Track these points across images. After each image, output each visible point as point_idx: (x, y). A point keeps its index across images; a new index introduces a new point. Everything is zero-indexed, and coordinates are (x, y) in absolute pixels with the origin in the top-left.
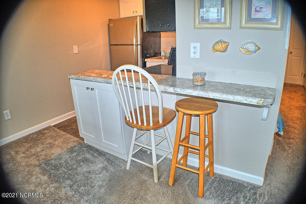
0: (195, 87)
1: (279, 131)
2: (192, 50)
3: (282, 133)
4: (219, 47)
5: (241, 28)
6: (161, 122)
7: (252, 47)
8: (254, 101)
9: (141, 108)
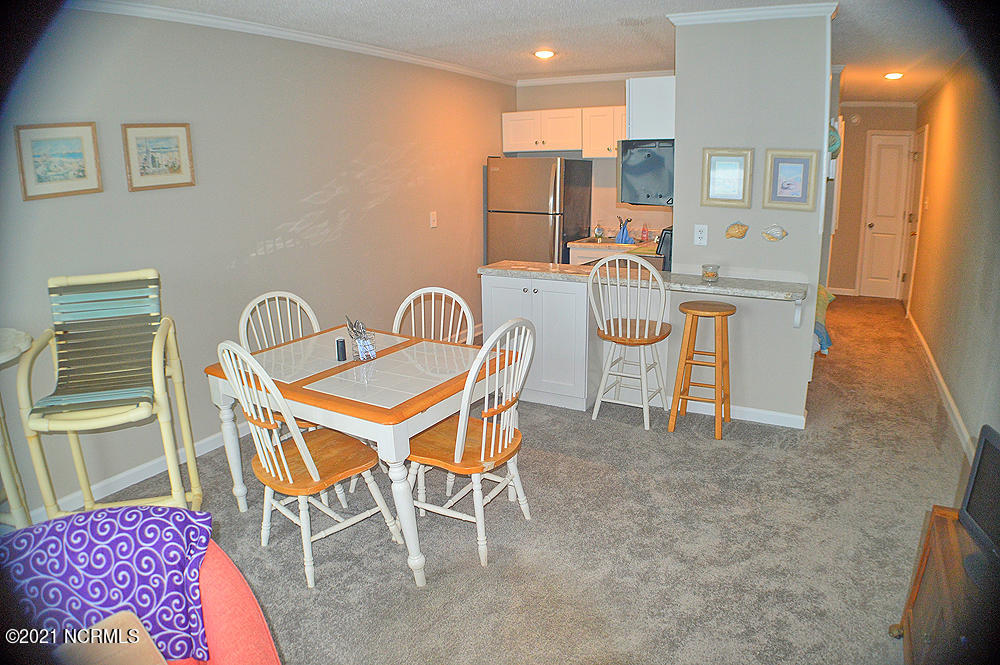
0: (705, 283)
1: (821, 348)
2: (697, 235)
3: (826, 352)
4: (735, 231)
5: (764, 208)
6: (657, 334)
7: (777, 233)
8: (782, 296)
9: (616, 321)
